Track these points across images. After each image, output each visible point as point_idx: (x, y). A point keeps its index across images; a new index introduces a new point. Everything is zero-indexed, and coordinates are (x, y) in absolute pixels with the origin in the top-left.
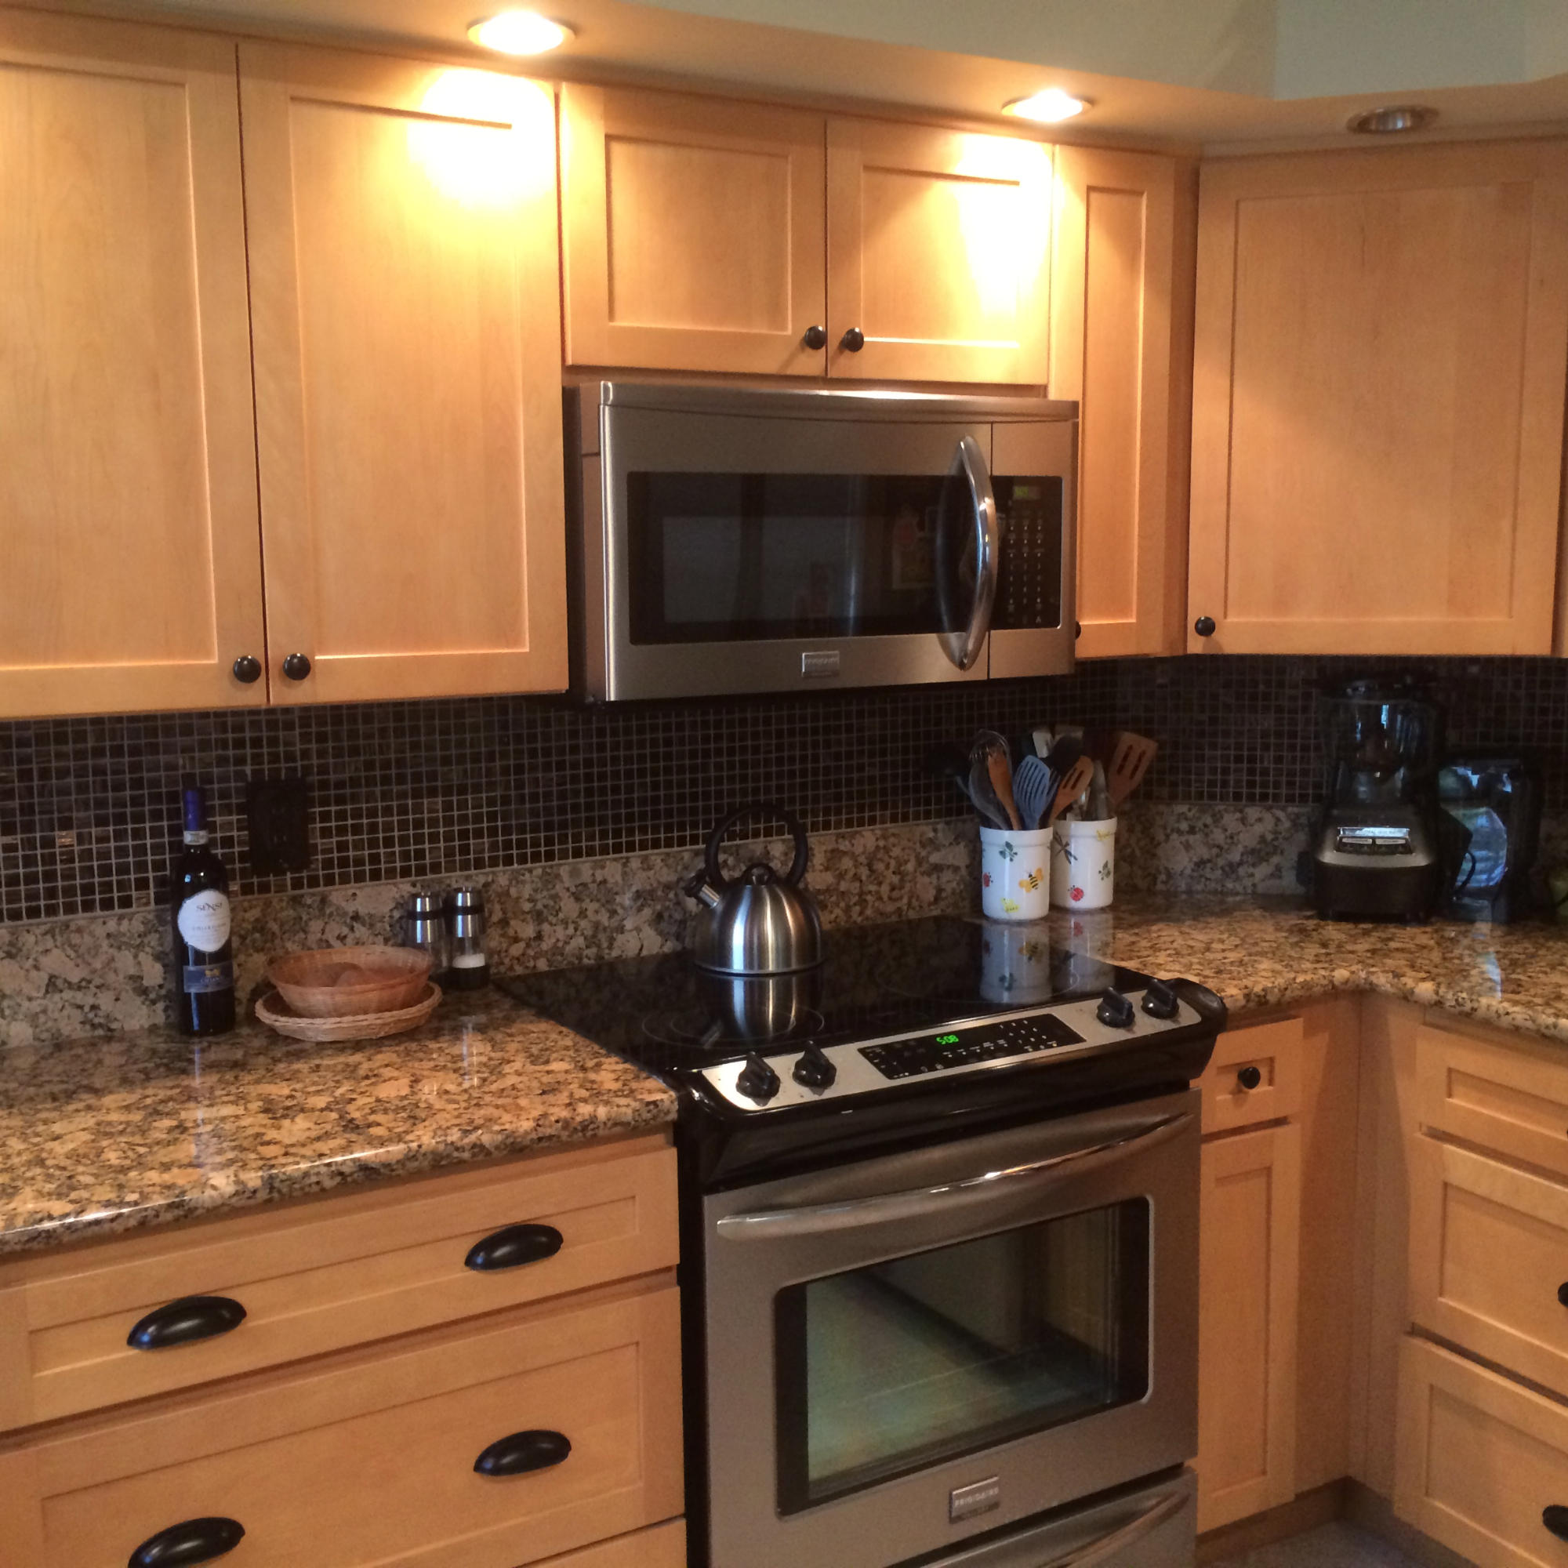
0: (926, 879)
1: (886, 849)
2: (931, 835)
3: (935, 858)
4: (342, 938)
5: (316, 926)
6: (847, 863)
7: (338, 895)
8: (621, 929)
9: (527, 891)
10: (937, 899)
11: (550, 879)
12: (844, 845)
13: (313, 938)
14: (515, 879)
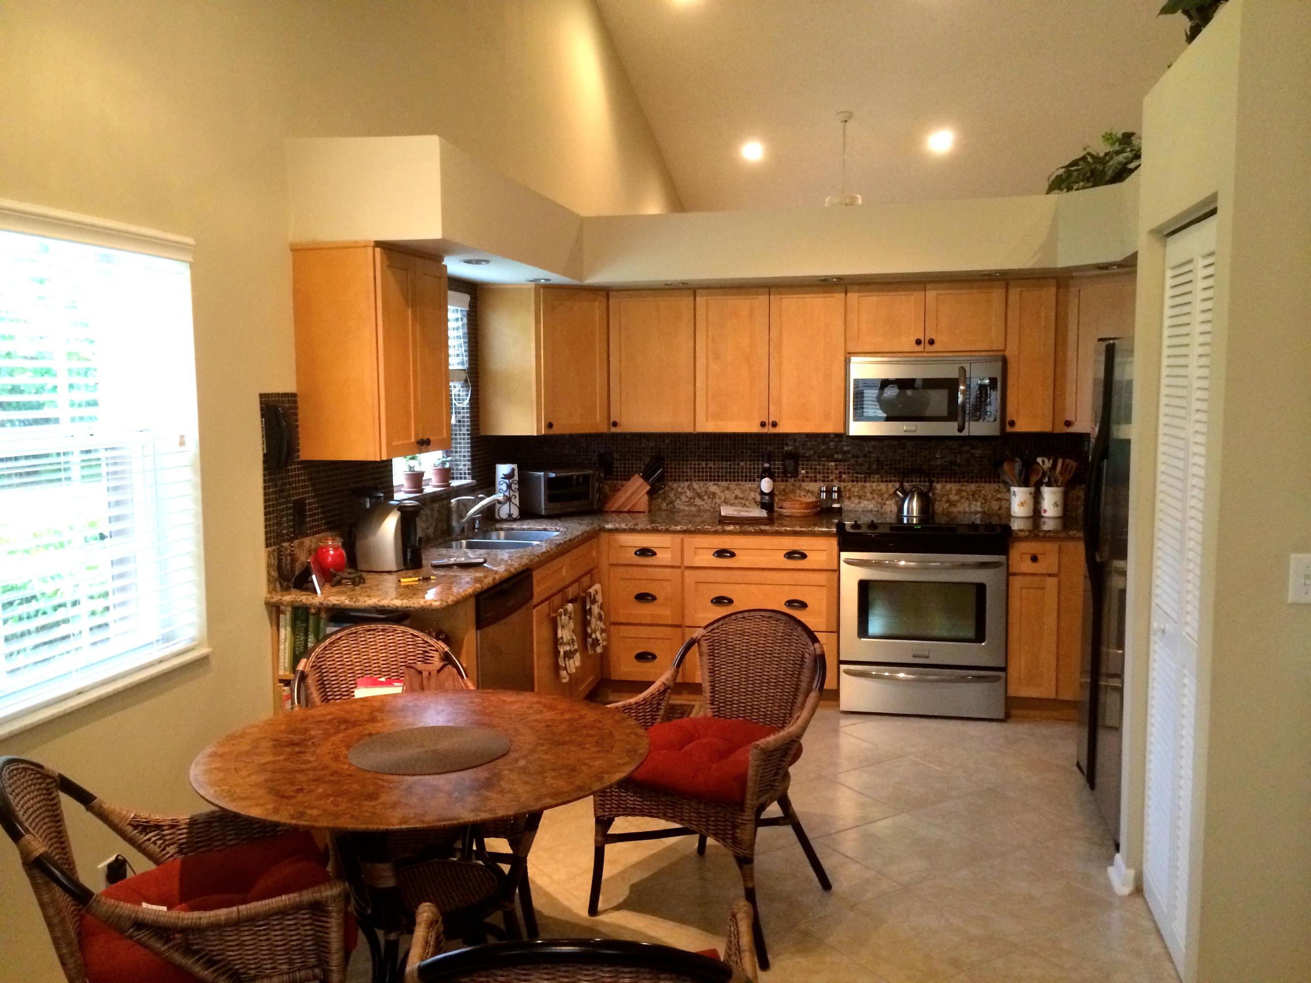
0: (995, 502)
1: (980, 491)
2: (997, 488)
3: (999, 496)
4: (804, 496)
5: (798, 492)
6: (964, 494)
7: (804, 484)
8: (885, 504)
9: (857, 489)
10: (1000, 509)
11: (864, 487)
12: (964, 488)
13: (797, 495)
14: (853, 486)
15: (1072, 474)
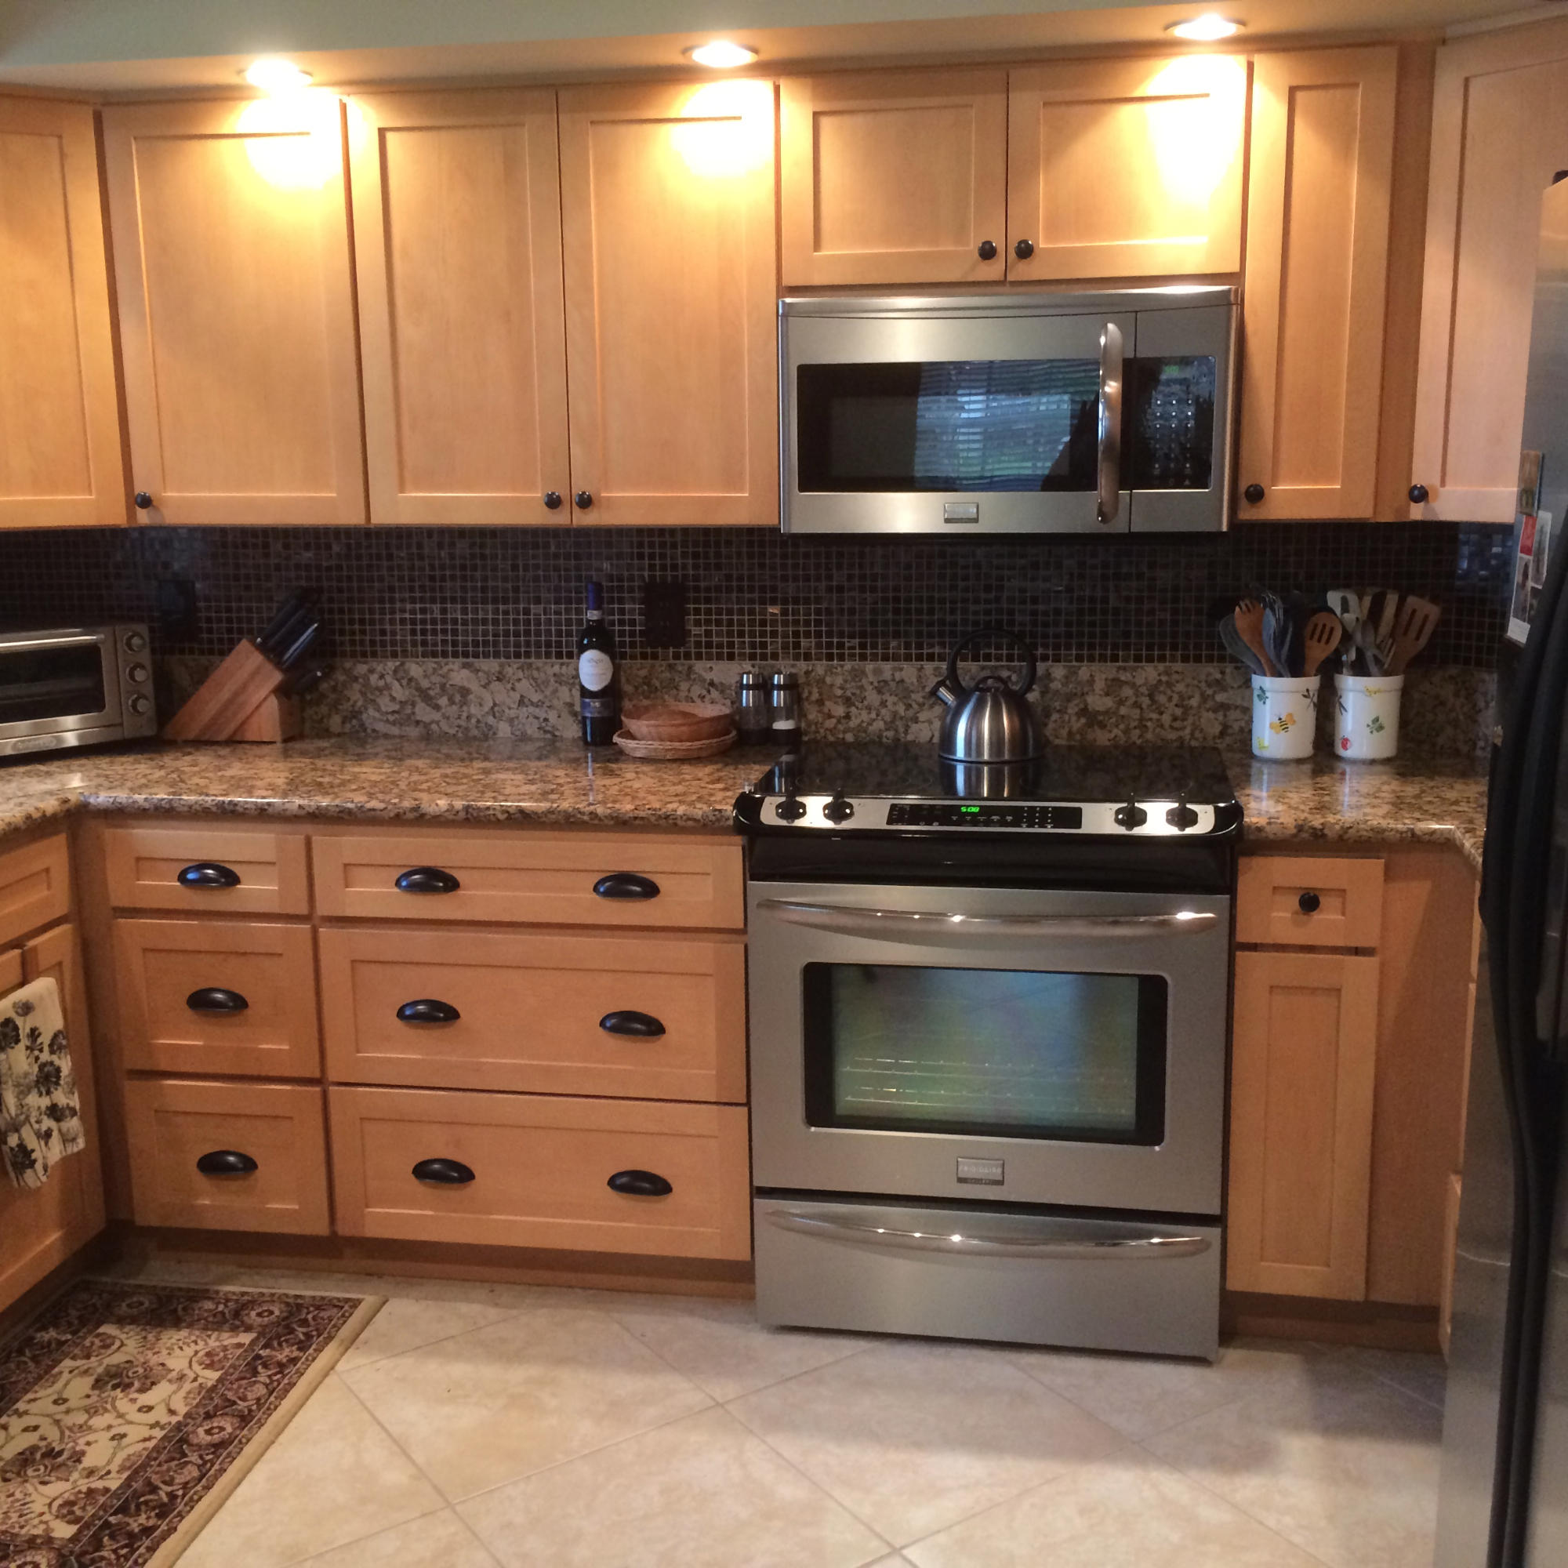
0: (1211, 715)
1: (1169, 684)
2: (1218, 676)
3: (1220, 697)
4: (702, 698)
5: (684, 686)
6: (1127, 692)
7: (700, 666)
8: (916, 720)
9: (839, 681)
10: (1222, 734)
11: (857, 674)
12: (1124, 676)
13: (683, 694)
14: (830, 670)
15: (1423, 641)
